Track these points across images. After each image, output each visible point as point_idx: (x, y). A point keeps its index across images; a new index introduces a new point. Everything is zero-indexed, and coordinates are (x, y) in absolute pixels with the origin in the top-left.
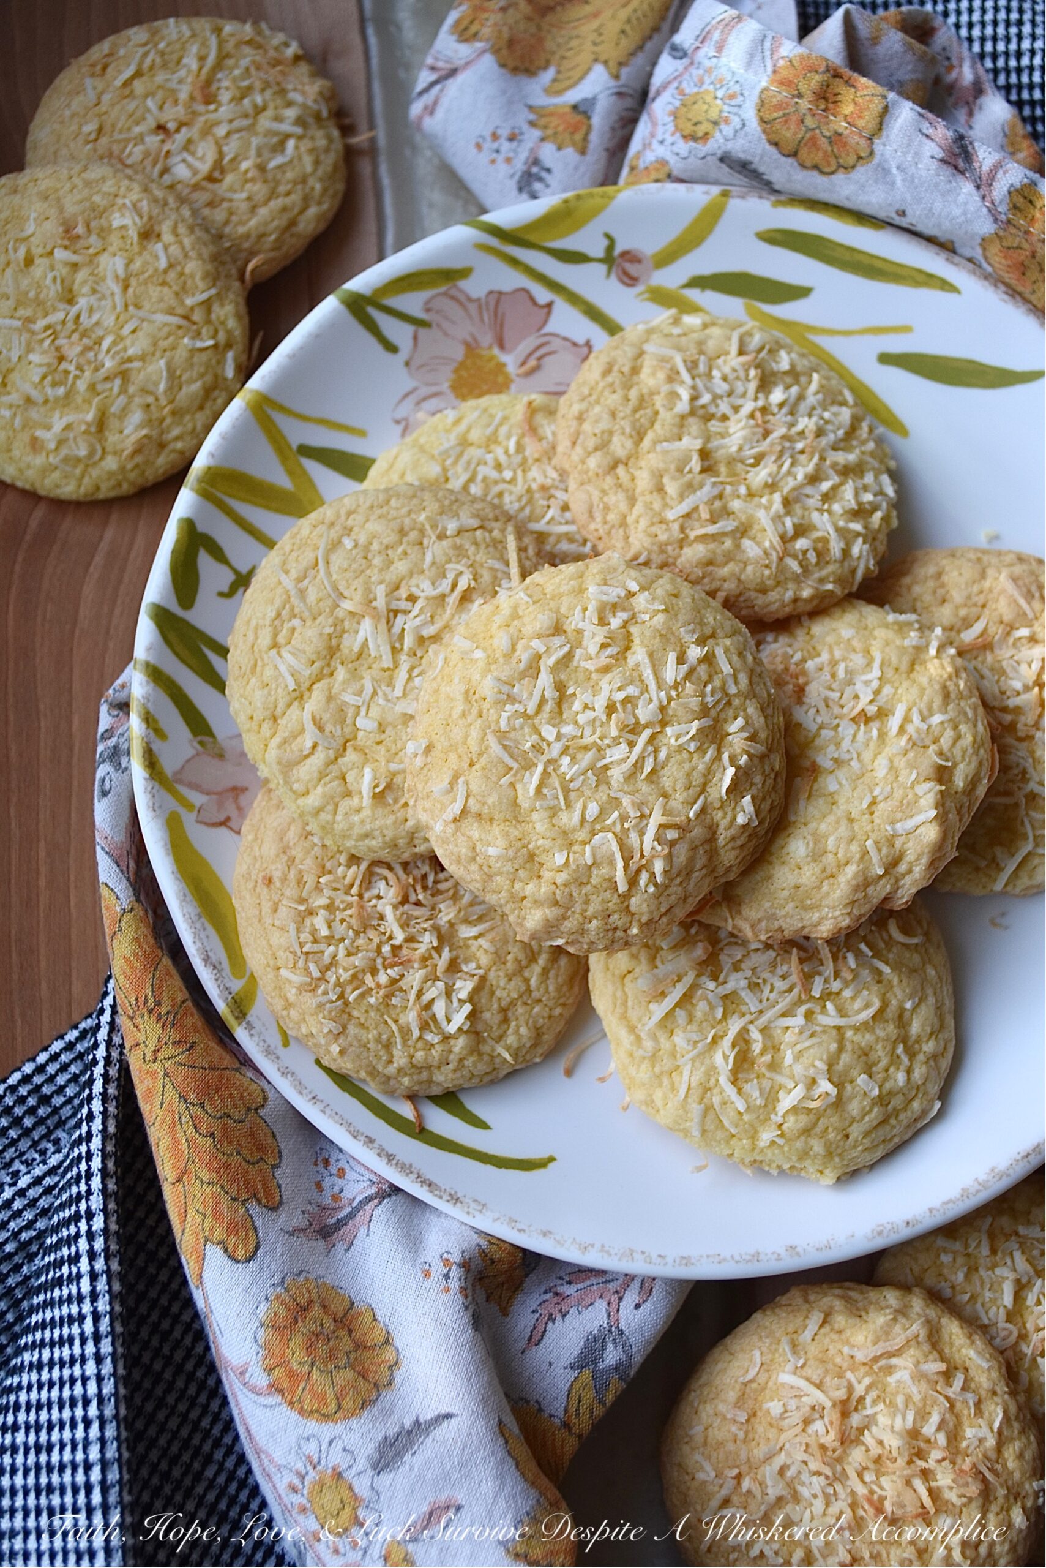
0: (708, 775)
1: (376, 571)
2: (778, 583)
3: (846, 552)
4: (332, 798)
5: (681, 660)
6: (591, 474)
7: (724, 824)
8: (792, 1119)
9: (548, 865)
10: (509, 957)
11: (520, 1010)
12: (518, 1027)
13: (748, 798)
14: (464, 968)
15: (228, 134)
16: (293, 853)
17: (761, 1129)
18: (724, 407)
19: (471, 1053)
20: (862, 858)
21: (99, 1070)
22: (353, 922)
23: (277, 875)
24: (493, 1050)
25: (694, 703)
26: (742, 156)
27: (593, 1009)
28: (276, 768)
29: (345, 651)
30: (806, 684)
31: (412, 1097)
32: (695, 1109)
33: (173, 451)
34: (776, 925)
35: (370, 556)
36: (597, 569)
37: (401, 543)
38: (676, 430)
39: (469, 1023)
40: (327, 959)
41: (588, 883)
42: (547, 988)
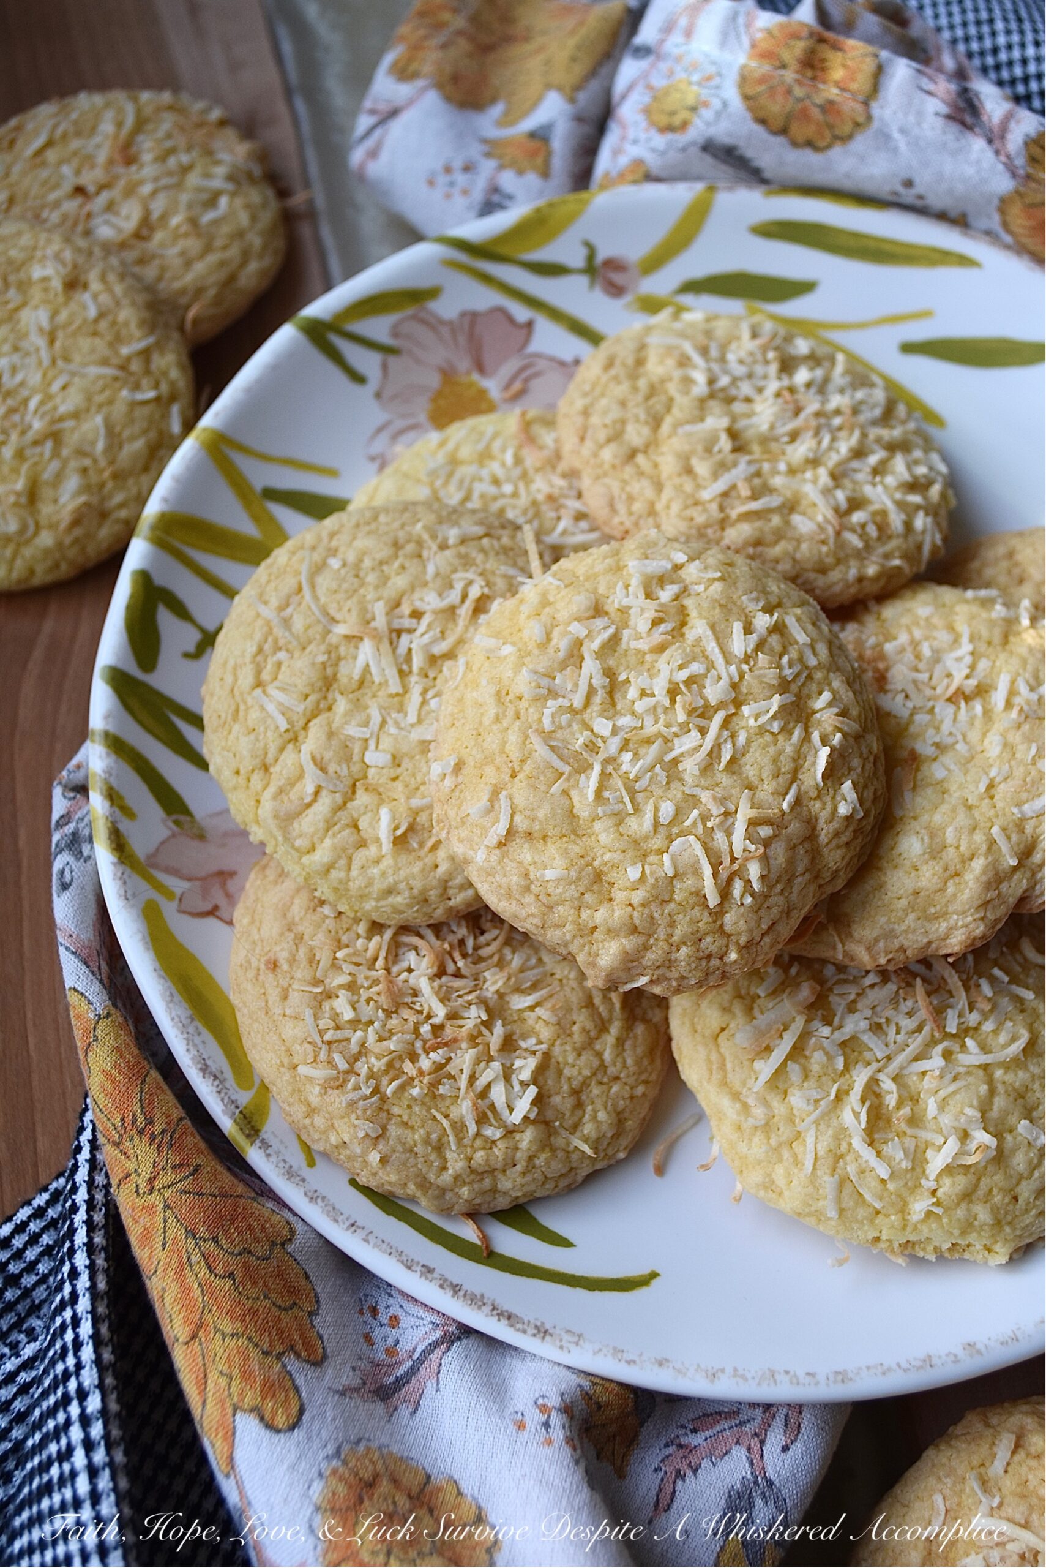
0: (799, 760)
1: (371, 588)
2: (839, 561)
3: (908, 526)
4: (344, 850)
5: (748, 630)
6: (606, 466)
7: (824, 816)
8: (947, 1181)
9: (621, 883)
10: (575, 1028)
11: (596, 1090)
12: (595, 1112)
13: (848, 785)
14: (523, 1044)
15: (154, 193)
16: (300, 929)
17: (910, 1199)
18: (746, 389)
19: (542, 1149)
20: (989, 849)
21: (80, 1217)
22: (383, 1000)
23: (283, 956)
24: (568, 1144)
25: (771, 676)
26: (727, 140)
27: (683, 1083)
28: (272, 824)
29: (343, 678)
30: (887, 669)
31: (473, 1215)
32: (828, 1182)
33: (117, 521)
34: (896, 944)
35: (362, 574)
36: (633, 547)
37: (397, 557)
38: (696, 413)
39: (536, 1110)
40: (354, 1047)
41: (671, 900)
42: (624, 1062)
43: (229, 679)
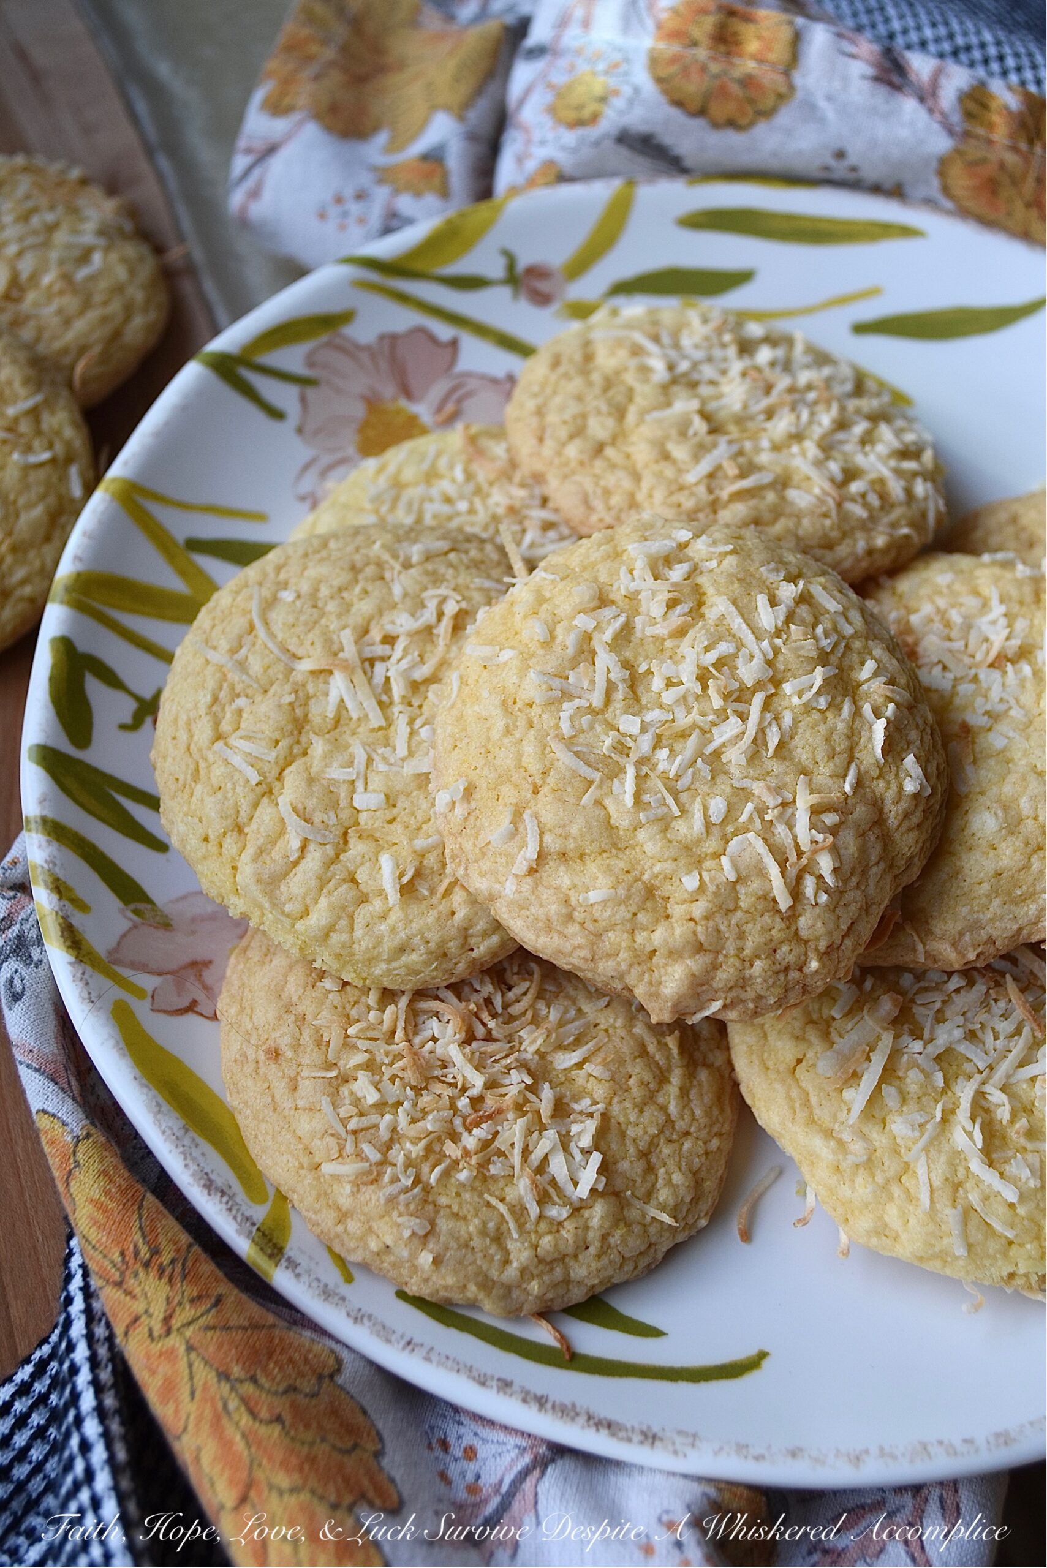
0: (853, 736)
1: (333, 618)
2: (844, 535)
3: (909, 492)
4: (344, 908)
5: (773, 602)
6: (573, 464)
7: (890, 795)
9: (677, 896)
10: (632, 1082)
11: (666, 1150)
12: (669, 1174)
13: (910, 759)
14: (577, 1107)
15: (20, 254)
16: (301, 1009)
18: (708, 372)
19: (616, 1224)
21: (83, 1378)
22: (410, 1076)
23: (284, 1043)
24: (644, 1215)
25: (809, 648)
26: (643, 128)
27: (761, 1130)
28: (256, 891)
29: (315, 718)
30: (916, 643)
31: (545, 1314)
32: (950, 1216)
33: (22, 599)
34: (984, 936)
35: (320, 604)
36: (628, 530)
37: (357, 581)
38: (662, 399)
39: (603, 1179)
40: (384, 1134)
41: (737, 908)
42: (693, 1113)
43: (183, 736)
